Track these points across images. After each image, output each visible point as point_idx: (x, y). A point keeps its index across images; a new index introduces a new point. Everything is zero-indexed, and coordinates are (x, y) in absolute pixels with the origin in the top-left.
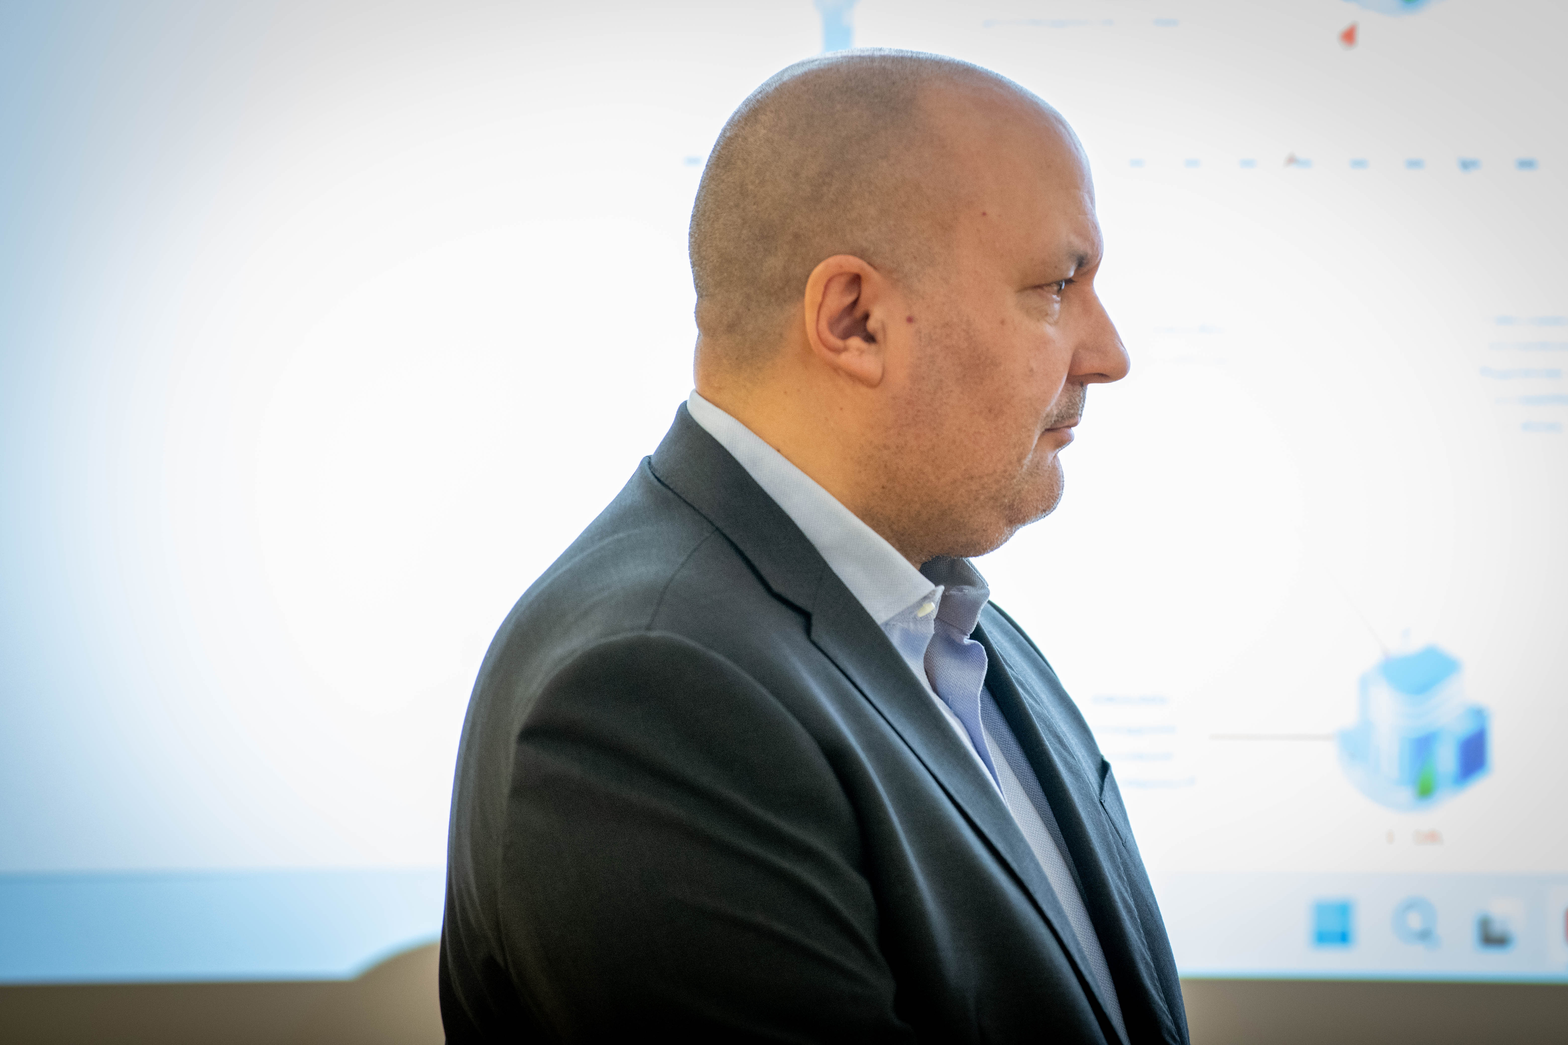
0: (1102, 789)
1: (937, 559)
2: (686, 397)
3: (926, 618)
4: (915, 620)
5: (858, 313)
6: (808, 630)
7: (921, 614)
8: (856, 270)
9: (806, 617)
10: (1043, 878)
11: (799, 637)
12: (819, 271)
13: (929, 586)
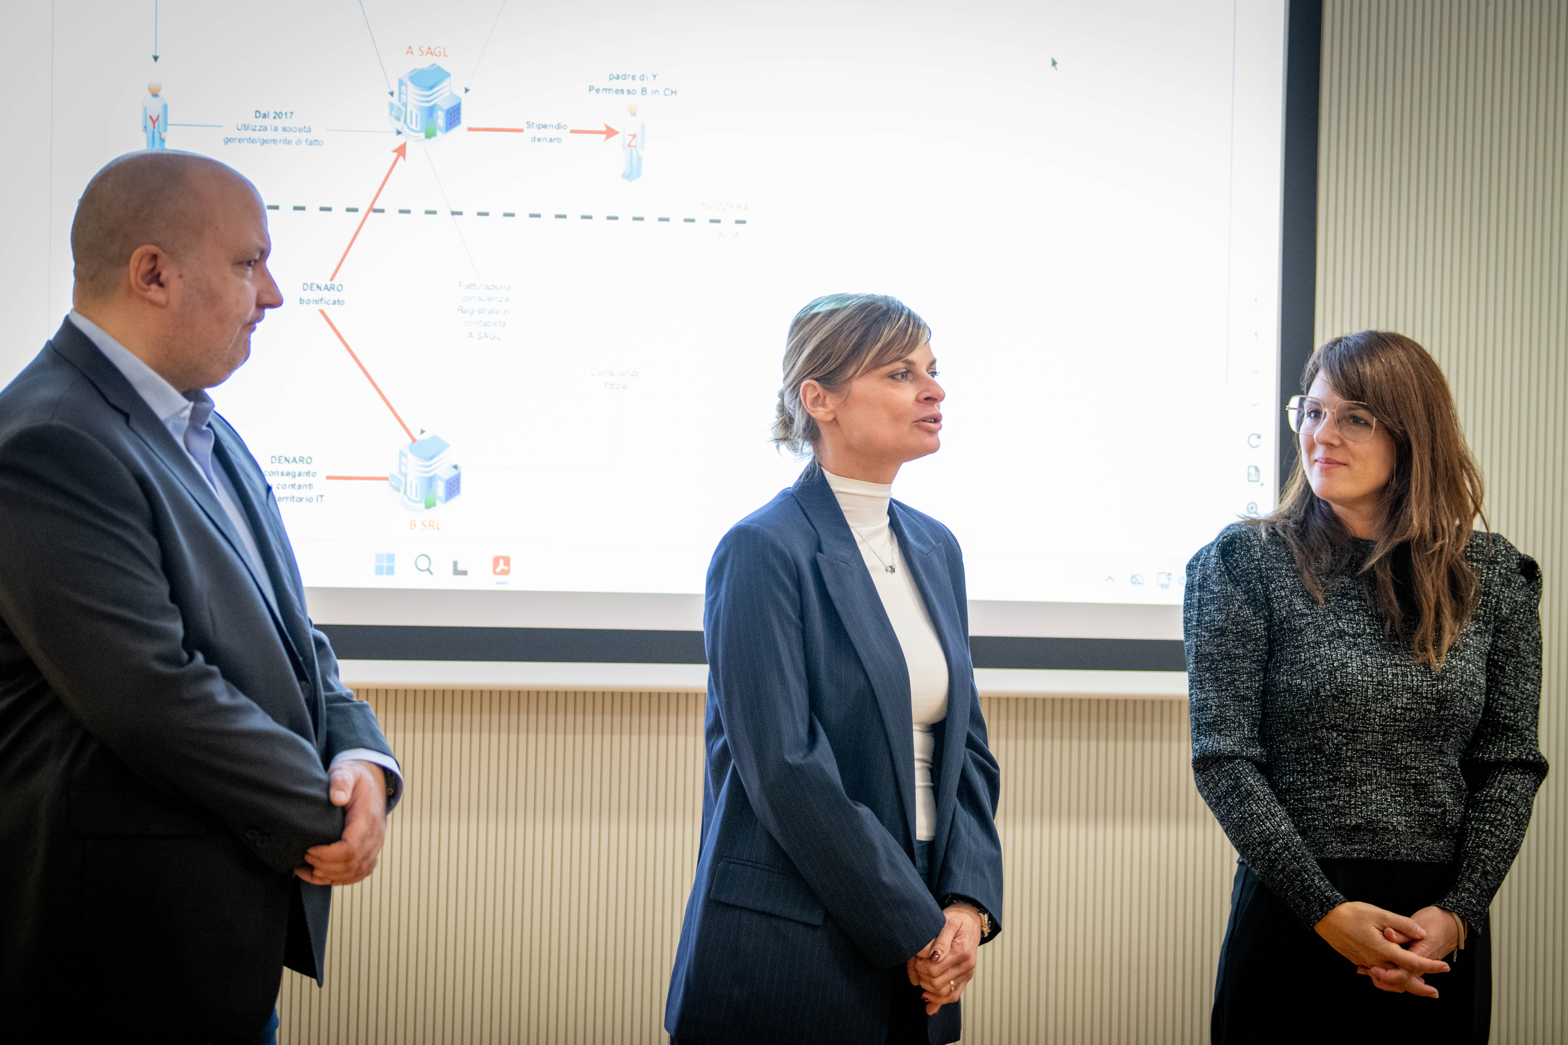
0: (268, 497)
1: (190, 391)
2: (68, 312)
3: (184, 418)
4: (180, 418)
5: (156, 273)
6: (127, 421)
7: (182, 415)
8: (155, 252)
9: (127, 417)
10: (240, 539)
11: (123, 424)
12: (137, 252)
13: (184, 402)
